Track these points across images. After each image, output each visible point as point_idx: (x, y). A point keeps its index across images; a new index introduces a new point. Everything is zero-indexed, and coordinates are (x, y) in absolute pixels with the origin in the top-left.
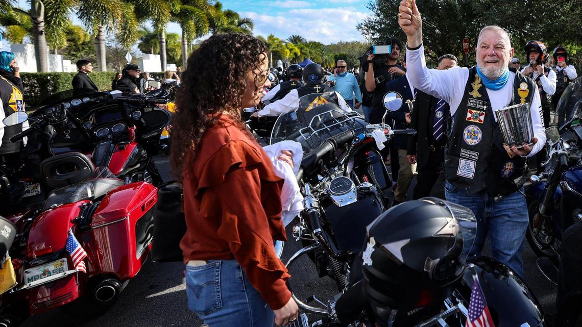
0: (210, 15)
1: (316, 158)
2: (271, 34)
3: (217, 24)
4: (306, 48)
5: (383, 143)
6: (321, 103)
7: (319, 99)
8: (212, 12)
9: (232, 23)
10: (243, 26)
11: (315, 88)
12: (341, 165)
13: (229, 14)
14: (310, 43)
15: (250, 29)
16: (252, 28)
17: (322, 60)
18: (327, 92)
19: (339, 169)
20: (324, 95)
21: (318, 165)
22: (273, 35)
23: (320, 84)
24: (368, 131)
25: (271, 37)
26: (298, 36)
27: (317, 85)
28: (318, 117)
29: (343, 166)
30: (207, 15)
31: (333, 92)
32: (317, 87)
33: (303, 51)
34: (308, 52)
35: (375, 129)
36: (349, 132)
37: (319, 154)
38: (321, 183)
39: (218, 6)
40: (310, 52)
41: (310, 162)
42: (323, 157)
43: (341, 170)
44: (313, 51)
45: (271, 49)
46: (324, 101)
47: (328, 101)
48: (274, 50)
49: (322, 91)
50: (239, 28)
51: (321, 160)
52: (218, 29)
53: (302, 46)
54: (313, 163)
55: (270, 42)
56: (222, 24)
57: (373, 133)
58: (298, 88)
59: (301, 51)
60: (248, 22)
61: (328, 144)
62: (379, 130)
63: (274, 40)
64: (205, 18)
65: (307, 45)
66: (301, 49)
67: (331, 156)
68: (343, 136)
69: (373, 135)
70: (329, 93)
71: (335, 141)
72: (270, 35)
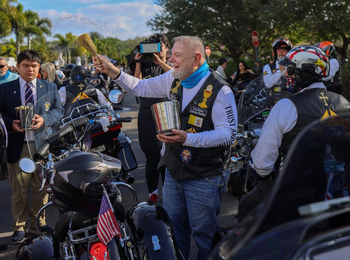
0: (12, 17)
1: (59, 137)
2: (70, 33)
3: (20, 25)
4: (102, 44)
5: (107, 127)
6: (83, 98)
7: (82, 95)
8: (14, 13)
9: (32, 23)
10: (42, 25)
11: (79, 86)
12: (79, 143)
13: (29, 15)
14: (108, 39)
15: (49, 28)
16: (50, 27)
17: (119, 55)
18: (89, 90)
19: (77, 146)
20: (86, 91)
21: (60, 142)
22: (71, 32)
23: (83, 83)
24: (98, 118)
25: (69, 35)
26: (96, 33)
27: (81, 84)
28: (76, 109)
29: (80, 144)
30: (9, 17)
31: (94, 89)
32: (81, 86)
33: (100, 47)
34: (105, 48)
35: (102, 116)
36: (85, 119)
37: (61, 134)
38: (63, 155)
39: (19, 8)
40: (107, 49)
41: (55, 139)
42: (64, 136)
43: (79, 147)
44: (110, 47)
45: (69, 47)
46: (85, 97)
47: (89, 96)
48: (72, 47)
49: (84, 89)
50: (39, 27)
51: (63, 138)
52: (20, 30)
53: (100, 42)
54: (57, 140)
55: (68, 39)
56: (23, 25)
57: (100, 119)
58: (67, 86)
59: (98, 48)
60: (46, 21)
61: (69, 127)
62: (106, 118)
63: (71, 38)
64: (8, 20)
65: (104, 41)
66: (98, 45)
67: (71, 136)
68: (79, 122)
69: (100, 121)
70: (91, 90)
71: (74, 125)
72: (68, 33)
